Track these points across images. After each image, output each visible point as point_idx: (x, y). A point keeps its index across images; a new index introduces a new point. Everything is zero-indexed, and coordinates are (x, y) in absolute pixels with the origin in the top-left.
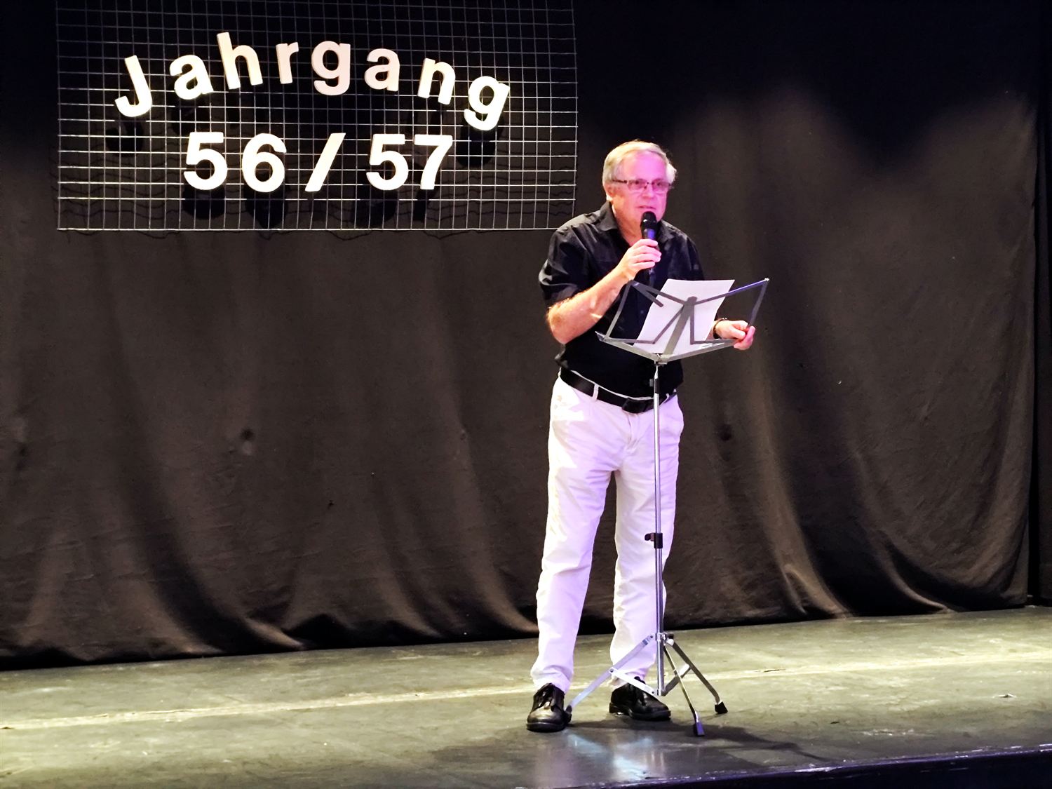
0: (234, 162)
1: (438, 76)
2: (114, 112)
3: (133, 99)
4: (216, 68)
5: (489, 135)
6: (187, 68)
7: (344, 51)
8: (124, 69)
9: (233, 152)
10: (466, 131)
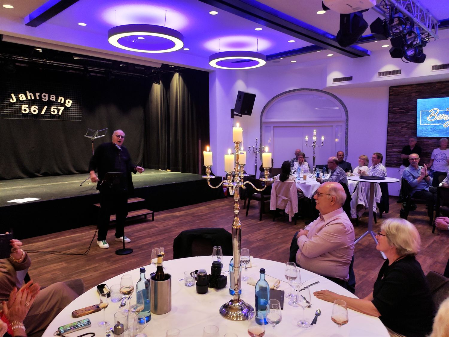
0: (30, 110)
1: (61, 99)
2: (10, 102)
3: (13, 100)
4: (26, 96)
5: (69, 107)
6: (22, 96)
7: (47, 95)
8: (11, 95)
9: (29, 108)
10: (66, 107)
